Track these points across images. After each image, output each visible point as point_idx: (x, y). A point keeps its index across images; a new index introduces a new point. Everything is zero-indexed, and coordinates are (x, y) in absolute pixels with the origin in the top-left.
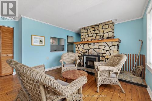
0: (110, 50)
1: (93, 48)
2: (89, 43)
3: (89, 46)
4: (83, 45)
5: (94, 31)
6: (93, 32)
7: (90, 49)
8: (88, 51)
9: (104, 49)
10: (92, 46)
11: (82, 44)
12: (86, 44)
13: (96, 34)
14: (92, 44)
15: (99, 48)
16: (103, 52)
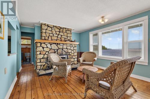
0: (74, 49)
1: (62, 48)
2: (57, 43)
3: (58, 46)
4: (51, 44)
5: (60, 32)
6: (58, 33)
7: (59, 49)
8: (57, 51)
9: (70, 49)
10: (61, 46)
11: (49, 43)
12: (54, 43)
13: (61, 35)
14: (60, 44)
15: (67, 48)
16: (70, 51)
